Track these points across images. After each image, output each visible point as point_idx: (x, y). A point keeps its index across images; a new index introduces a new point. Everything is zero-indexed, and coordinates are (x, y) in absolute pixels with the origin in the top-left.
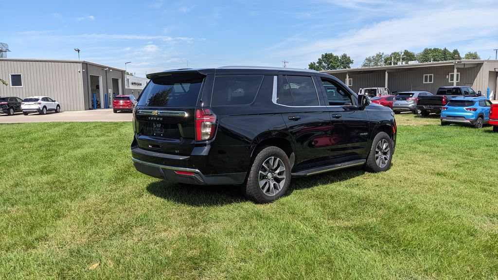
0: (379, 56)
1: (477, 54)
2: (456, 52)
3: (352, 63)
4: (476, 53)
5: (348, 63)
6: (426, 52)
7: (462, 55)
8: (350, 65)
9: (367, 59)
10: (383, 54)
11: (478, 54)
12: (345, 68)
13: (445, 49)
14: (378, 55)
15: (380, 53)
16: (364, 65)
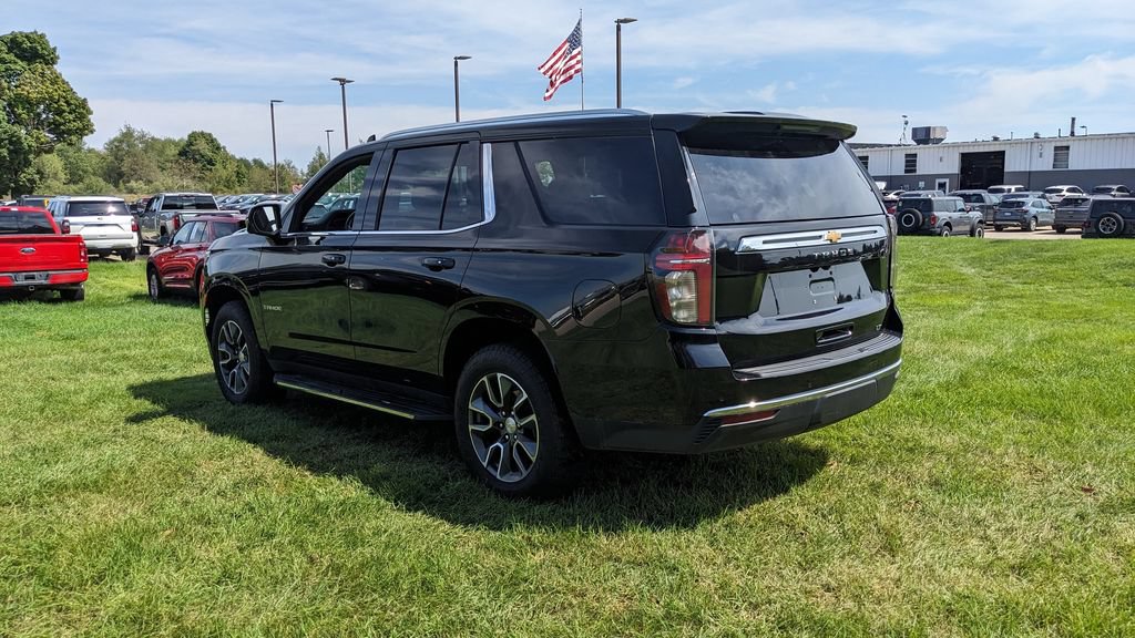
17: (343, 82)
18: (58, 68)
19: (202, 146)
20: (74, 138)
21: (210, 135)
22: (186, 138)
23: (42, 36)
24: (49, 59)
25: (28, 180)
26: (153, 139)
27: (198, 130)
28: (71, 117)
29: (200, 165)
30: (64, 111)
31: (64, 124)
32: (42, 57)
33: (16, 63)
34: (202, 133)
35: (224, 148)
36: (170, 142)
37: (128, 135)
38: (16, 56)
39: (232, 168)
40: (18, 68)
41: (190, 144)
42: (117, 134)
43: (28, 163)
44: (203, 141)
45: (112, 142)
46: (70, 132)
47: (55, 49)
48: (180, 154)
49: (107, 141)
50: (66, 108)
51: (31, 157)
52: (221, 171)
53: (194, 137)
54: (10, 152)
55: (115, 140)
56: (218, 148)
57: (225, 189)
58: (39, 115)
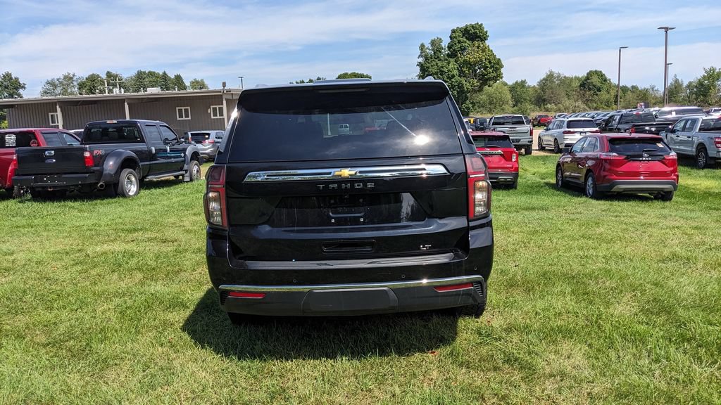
0: (69, 79)
1: (203, 82)
2: (178, 78)
3: (23, 87)
4: (202, 80)
5: (17, 89)
6: (140, 76)
7: (187, 83)
8: (21, 91)
9: (48, 83)
10: (74, 75)
11: (206, 82)
12: (11, 96)
13: (165, 73)
14: (65, 77)
15: (69, 74)
16: (46, 93)
17: (666, 29)
18: (487, 43)
19: (595, 80)
20: (491, 82)
21: (601, 72)
22: (586, 75)
23: (481, 25)
24: (483, 38)
25: (466, 108)
26: (565, 77)
27: (594, 69)
28: (491, 70)
29: (592, 92)
30: (487, 67)
31: (487, 75)
32: (479, 37)
33: (465, 42)
34: (596, 71)
35: (610, 80)
36: (577, 78)
37: (550, 76)
38: (466, 38)
39: (613, 93)
40: (467, 45)
41: (587, 78)
42: (544, 76)
43: (466, 98)
44: (596, 76)
45: (541, 81)
46: (489, 79)
47: (486, 32)
48: (581, 86)
49: (539, 80)
50: (489, 65)
51: (469, 95)
52: (604, 95)
53: (590, 74)
54: (458, 93)
55: (544, 79)
56: (605, 80)
57: (605, 107)
58: (476, 71)
